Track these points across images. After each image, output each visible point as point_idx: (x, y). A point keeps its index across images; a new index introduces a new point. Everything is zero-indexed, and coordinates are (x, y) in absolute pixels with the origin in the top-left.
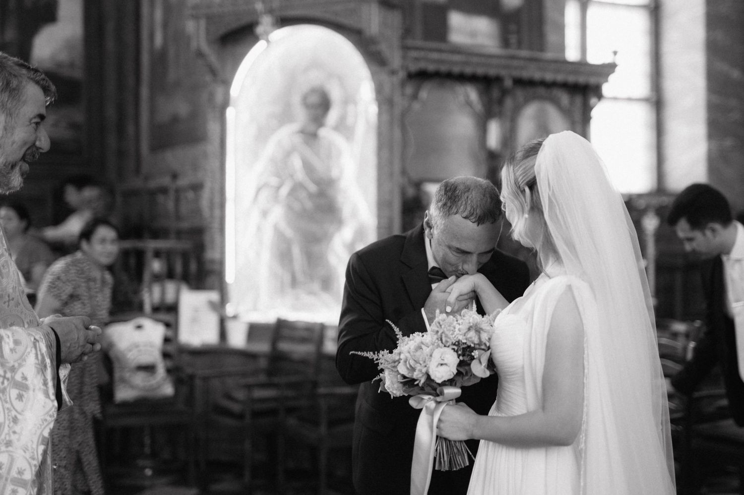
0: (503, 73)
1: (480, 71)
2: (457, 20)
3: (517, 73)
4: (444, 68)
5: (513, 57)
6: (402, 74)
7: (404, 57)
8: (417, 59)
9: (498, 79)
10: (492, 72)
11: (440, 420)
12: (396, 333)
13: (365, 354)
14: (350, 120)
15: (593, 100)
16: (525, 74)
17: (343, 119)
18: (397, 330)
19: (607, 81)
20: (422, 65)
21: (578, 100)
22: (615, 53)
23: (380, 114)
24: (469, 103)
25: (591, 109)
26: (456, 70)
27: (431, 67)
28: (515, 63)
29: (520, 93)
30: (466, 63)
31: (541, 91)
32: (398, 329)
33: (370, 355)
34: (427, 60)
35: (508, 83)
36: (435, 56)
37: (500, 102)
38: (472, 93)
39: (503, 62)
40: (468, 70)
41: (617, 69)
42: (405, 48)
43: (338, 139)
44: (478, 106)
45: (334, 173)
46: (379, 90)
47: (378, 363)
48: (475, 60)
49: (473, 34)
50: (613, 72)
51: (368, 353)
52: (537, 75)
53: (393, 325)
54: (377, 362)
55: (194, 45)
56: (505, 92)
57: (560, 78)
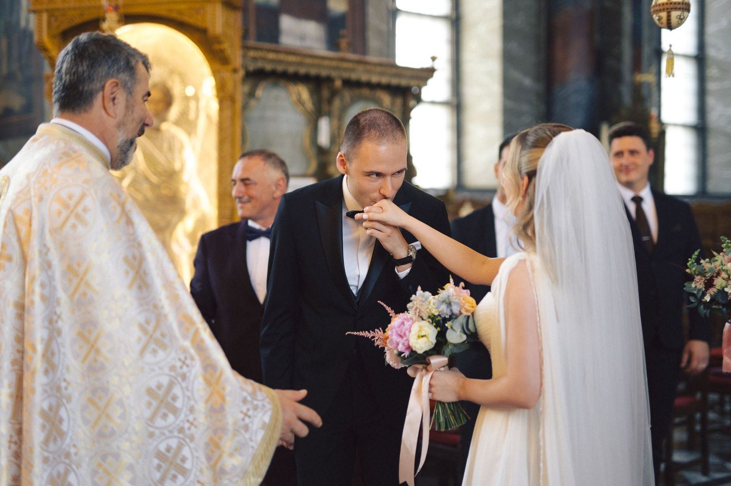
0: (334, 74)
1: (313, 72)
2: (287, 22)
3: (346, 75)
4: (280, 68)
5: (343, 60)
6: (241, 73)
7: (244, 56)
8: (255, 59)
9: (329, 80)
10: (324, 73)
11: (431, 386)
12: (389, 312)
13: (361, 334)
14: (192, 116)
15: (412, 103)
16: (354, 76)
17: (184, 114)
18: (388, 309)
19: (426, 84)
20: (260, 65)
21: (399, 101)
22: (434, 59)
23: (221, 110)
24: (300, 102)
25: (411, 109)
26: (291, 69)
27: (269, 67)
28: (345, 65)
29: (347, 95)
30: (300, 64)
31: (366, 92)
32: (390, 308)
33: (366, 334)
34: (264, 59)
35: (338, 83)
36: (271, 56)
37: (330, 101)
38: (303, 92)
39: (334, 63)
40: (302, 71)
41: (435, 74)
42: (246, 48)
43: (180, 134)
44: (309, 105)
45: (177, 166)
46: (221, 88)
47: (374, 340)
48: (308, 61)
49: (302, 38)
50: (431, 76)
51: (364, 332)
52: (364, 78)
53: (385, 305)
54: (372, 340)
55: (36, 38)
56: (334, 93)
57: (384, 80)
